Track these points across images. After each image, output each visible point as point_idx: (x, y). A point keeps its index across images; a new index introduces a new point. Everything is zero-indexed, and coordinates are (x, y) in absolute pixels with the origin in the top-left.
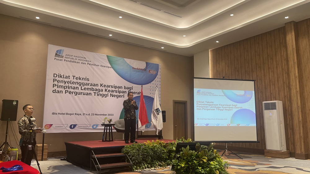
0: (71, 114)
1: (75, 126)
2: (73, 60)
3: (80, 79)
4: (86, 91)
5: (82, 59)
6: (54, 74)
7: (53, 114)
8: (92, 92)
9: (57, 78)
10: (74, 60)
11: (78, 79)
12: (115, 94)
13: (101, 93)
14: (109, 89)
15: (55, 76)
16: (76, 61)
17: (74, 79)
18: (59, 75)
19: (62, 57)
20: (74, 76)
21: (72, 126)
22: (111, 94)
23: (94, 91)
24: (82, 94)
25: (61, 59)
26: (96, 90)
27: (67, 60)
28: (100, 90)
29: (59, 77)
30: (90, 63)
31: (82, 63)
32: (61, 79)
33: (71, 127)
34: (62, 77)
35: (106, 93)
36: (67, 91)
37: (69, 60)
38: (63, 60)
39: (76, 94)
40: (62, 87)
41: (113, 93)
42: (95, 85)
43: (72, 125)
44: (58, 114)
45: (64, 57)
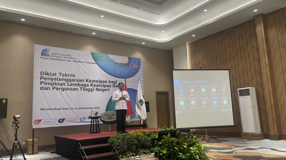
0: (59, 109)
1: (63, 120)
2: (58, 58)
3: (66, 75)
4: (73, 87)
5: (68, 57)
6: (41, 72)
7: (42, 109)
8: (78, 87)
9: (44, 76)
10: (60, 58)
11: (65, 76)
12: (100, 88)
13: (87, 88)
14: (94, 83)
15: (42, 73)
16: (62, 59)
17: (60, 76)
18: (45, 73)
19: (48, 55)
20: (60, 73)
21: (61, 121)
22: (96, 88)
23: (81, 87)
24: (69, 89)
25: (47, 57)
26: (82, 85)
27: (53, 58)
28: (85, 86)
29: (46, 75)
30: (75, 60)
31: (67, 61)
32: (47, 77)
33: (59, 121)
34: (49, 74)
35: (92, 88)
36: (54, 88)
37: (55, 58)
38: (49, 59)
39: (63, 90)
40: (49, 84)
41: (98, 87)
42: (81, 81)
43: (60, 119)
44: (46, 109)
45: (50, 56)
